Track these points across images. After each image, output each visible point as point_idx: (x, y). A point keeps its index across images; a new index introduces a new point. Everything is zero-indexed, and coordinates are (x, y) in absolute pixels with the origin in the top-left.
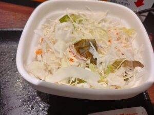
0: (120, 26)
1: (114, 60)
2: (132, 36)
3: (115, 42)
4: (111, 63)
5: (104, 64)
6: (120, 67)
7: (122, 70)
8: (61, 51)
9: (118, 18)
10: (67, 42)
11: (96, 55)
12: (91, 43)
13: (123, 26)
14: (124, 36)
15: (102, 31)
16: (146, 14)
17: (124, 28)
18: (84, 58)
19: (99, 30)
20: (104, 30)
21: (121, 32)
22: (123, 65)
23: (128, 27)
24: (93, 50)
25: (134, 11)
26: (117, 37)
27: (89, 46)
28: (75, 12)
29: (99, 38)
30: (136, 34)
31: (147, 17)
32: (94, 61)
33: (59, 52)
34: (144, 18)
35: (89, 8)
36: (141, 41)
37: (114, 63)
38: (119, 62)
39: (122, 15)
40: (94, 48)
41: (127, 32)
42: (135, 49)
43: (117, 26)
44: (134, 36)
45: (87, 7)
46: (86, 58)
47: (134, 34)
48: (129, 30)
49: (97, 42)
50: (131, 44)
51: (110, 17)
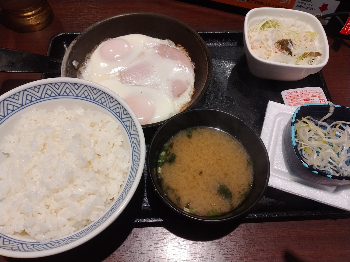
0: (306, 30)
1: (303, 53)
2: (315, 38)
3: (304, 42)
4: (301, 55)
5: (296, 56)
6: (307, 56)
7: (308, 58)
8: (271, 46)
9: (304, 24)
10: (273, 41)
11: (292, 49)
12: (289, 41)
13: (308, 30)
14: (309, 38)
15: (295, 34)
16: (329, 18)
17: (309, 32)
18: (285, 51)
19: (293, 33)
20: (297, 33)
21: (307, 35)
22: (309, 55)
23: (312, 31)
24: (290, 46)
25: (316, 16)
26: (304, 38)
27: (288, 43)
28: (271, 18)
29: (293, 39)
30: (318, 36)
31: (330, 20)
32: (291, 53)
33: (270, 47)
34: (327, 22)
35: (282, 15)
36: (321, 41)
37: (303, 55)
38: (307, 54)
39: (308, 21)
40: (291, 45)
41: (312, 35)
42: (317, 46)
43: (304, 30)
44: (317, 38)
45: (280, 14)
46: (286, 51)
47: (316, 36)
48: (313, 33)
49: (292, 41)
50: (314, 43)
51: (299, 23)
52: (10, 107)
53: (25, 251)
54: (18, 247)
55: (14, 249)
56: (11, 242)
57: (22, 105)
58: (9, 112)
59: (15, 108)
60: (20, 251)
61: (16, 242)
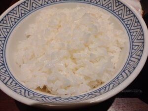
52: (34, 5)
53: (25, 96)
54: (21, 91)
55: (16, 91)
56: (17, 85)
57: (42, 5)
58: (33, 8)
59: (37, 6)
60: (21, 95)
61: (20, 86)
